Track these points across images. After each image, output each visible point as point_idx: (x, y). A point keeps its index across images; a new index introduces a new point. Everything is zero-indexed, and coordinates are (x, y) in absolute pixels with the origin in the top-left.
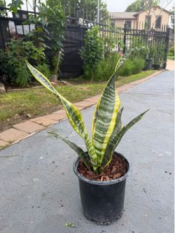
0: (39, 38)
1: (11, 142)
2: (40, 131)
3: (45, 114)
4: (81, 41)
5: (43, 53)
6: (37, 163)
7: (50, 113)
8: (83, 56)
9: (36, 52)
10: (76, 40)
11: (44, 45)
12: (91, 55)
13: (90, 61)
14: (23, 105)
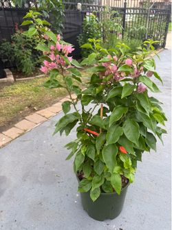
1: (25, 131)
2: (43, 122)
3: (47, 107)
4: (79, 26)
6: (42, 145)
7: (51, 106)
14: (30, 97)
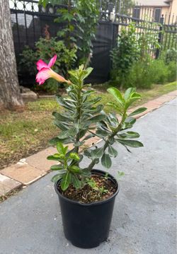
0: (71, 38)
5: (75, 55)
8: (115, 59)
9: (67, 54)
10: (105, 39)
11: (75, 45)
12: (125, 59)
13: (123, 65)
